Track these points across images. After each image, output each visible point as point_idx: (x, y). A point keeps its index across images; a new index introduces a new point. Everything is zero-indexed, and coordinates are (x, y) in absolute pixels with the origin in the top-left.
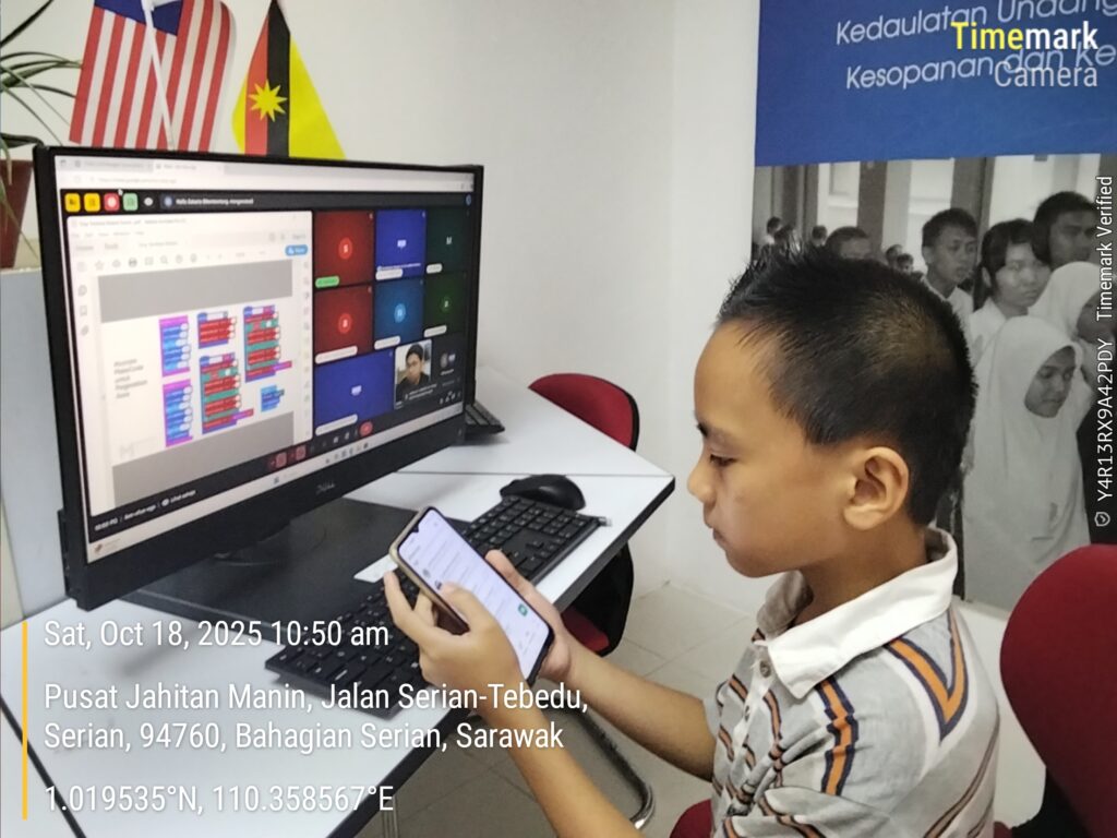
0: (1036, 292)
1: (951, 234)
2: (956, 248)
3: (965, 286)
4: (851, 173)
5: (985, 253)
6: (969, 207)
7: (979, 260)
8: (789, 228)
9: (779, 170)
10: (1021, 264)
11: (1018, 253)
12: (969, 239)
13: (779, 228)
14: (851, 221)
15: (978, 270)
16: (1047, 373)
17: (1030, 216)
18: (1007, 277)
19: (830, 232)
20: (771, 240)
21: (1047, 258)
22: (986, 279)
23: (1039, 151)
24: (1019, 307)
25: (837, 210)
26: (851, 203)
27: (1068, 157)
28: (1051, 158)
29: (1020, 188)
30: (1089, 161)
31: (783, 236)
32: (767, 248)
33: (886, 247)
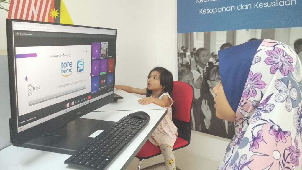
4: (202, 34)
8: (187, 48)
9: (184, 34)
14: (202, 46)
19: (197, 49)
20: (182, 52)
23: (247, 28)
25: (198, 42)
26: (202, 42)
27: (254, 30)
28: (250, 30)
29: (242, 37)
30: (259, 31)
31: (185, 51)
32: (182, 54)
33: (211, 52)
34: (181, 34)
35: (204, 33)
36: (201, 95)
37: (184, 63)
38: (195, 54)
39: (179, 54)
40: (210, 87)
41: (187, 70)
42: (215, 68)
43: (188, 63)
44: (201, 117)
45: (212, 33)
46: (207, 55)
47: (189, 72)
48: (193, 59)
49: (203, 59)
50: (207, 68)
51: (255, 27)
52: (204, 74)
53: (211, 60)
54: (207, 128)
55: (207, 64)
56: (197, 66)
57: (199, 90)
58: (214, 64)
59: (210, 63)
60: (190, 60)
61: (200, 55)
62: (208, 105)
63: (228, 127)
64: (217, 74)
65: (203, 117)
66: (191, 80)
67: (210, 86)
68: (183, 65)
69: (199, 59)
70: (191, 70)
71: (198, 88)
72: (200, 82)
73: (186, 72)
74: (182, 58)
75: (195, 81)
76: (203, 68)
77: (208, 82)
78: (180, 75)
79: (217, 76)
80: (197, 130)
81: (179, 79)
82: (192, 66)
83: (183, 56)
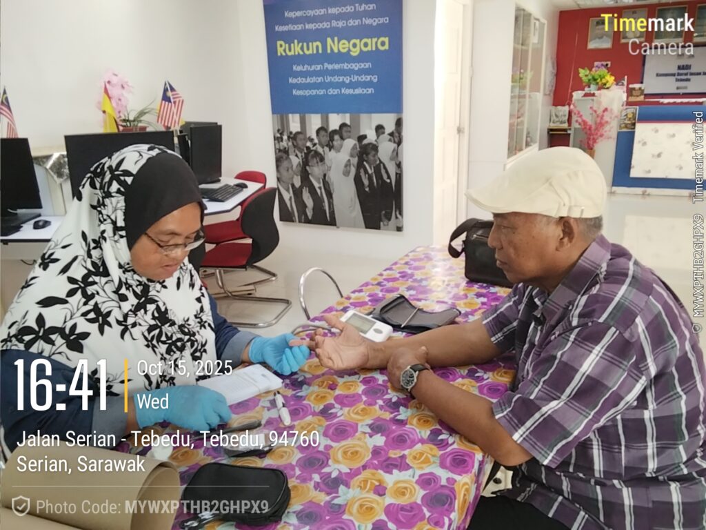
0: (341, 146)
1: (322, 133)
2: (323, 136)
3: (327, 146)
4: (297, 116)
5: (330, 137)
7: (328, 139)
8: (283, 132)
9: (279, 115)
10: (337, 140)
11: (336, 137)
12: (325, 134)
14: (299, 130)
16: (346, 166)
17: (338, 128)
18: (335, 143)
19: (294, 132)
20: (279, 135)
21: (342, 138)
22: (331, 143)
23: (338, 113)
24: (338, 151)
25: (295, 126)
26: (298, 125)
27: (344, 114)
28: (340, 114)
29: (335, 122)
30: (348, 115)
31: (282, 134)
32: (278, 137)
33: (308, 136)
34: (275, 115)
35: (300, 117)
36: (302, 182)
37: (282, 148)
38: (292, 138)
39: (275, 138)
40: (309, 174)
41: (285, 156)
42: (313, 153)
43: (285, 148)
44: (302, 206)
45: (307, 116)
46: (304, 139)
47: (288, 158)
48: (290, 144)
49: (300, 143)
50: (305, 153)
51: (345, 112)
52: (302, 159)
53: (309, 144)
54: (310, 218)
55: (305, 149)
56: (295, 151)
57: (299, 177)
58: (312, 149)
59: (308, 148)
60: (287, 144)
61: (298, 139)
62: (309, 192)
63: (330, 213)
64: (315, 159)
65: (305, 206)
66: (290, 166)
67: (310, 172)
68: (280, 150)
69: (297, 143)
70: (288, 155)
71: (297, 175)
72: (300, 169)
73: (284, 158)
75: (294, 167)
76: (301, 153)
77: (307, 168)
78: (278, 161)
79: (315, 161)
80: (300, 222)
81: (278, 167)
82: (290, 151)
83: (280, 140)
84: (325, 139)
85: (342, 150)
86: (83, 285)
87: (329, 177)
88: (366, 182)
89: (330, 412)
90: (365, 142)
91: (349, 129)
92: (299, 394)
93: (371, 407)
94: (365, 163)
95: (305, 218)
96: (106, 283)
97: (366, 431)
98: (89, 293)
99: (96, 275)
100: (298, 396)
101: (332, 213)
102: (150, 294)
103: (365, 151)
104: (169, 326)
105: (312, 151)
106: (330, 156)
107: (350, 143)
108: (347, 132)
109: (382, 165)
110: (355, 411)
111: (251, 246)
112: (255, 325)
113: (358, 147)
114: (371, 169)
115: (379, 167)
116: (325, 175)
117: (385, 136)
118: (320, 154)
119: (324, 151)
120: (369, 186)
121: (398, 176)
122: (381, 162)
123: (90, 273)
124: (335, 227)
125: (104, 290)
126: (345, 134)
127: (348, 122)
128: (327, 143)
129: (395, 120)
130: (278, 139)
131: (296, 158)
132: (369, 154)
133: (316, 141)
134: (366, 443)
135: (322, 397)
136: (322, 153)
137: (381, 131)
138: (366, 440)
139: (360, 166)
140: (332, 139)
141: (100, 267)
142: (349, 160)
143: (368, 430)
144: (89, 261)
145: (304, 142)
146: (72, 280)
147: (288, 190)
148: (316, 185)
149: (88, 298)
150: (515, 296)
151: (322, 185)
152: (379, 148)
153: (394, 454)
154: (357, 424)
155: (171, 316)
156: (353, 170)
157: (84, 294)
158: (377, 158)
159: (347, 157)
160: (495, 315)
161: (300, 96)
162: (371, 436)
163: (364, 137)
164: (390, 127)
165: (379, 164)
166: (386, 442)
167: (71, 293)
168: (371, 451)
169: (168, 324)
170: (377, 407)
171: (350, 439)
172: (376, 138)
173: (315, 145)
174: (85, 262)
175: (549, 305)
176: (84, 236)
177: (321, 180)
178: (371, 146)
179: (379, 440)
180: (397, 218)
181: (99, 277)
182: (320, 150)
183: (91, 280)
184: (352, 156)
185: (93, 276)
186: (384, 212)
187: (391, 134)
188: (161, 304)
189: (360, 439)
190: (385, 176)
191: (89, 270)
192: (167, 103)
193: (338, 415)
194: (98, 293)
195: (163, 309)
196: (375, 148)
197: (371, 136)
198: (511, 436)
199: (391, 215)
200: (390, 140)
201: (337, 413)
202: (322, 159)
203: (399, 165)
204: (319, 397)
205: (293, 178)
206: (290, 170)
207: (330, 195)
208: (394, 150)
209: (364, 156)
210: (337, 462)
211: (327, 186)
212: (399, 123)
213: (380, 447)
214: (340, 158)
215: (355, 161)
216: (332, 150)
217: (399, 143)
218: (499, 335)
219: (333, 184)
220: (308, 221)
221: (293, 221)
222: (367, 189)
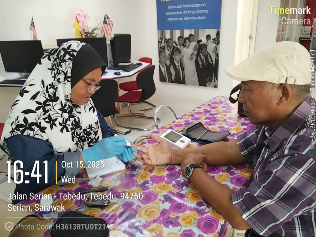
0: (189, 46)
1: (181, 39)
3: (182, 45)
4: (169, 31)
6: (182, 36)
7: (184, 42)
8: (162, 39)
9: (161, 31)
10: (188, 42)
11: (187, 41)
13: (161, 39)
14: (170, 37)
15: (184, 43)
16: (191, 55)
17: (188, 37)
18: (187, 44)
19: (167, 39)
20: (160, 40)
21: (190, 42)
22: (184, 44)
24: (188, 48)
25: (168, 36)
26: (169, 35)
27: (191, 30)
28: (189, 30)
29: (187, 33)
30: (193, 30)
31: (162, 40)
32: (160, 41)
33: (174, 41)
34: (159, 31)
35: (171, 31)
36: (170, 63)
37: (162, 47)
38: (166, 42)
39: (159, 42)
40: (174, 59)
42: (176, 49)
43: (163, 46)
44: (170, 74)
47: (164, 51)
48: (165, 44)
49: (170, 44)
50: (172, 49)
51: (192, 29)
52: (171, 52)
53: (174, 44)
54: (173, 80)
55: (172, 47)
56: (167, 48)
57: (169, 60)
58: (176, 47)
59: (174, 46)
60: (164, 45)
61: (169, 42)
62: (173, 68)
63: (183, 78)
64: (177, 52)
65: (171, 75)
66: (165, 55)
67: (174, 58)
68: (161, 48)
69: (168, 44)
71: (168, 60)
72: (169, 56)
73: (162, 51)
74: (160, 44)
75: (167, 56)
76: (170, 49)
77: (173, 56)
78: (160, 53)
79: (177, 53)
80: (169, 82)
81: (159, 55)
82: (165, 48)
83: (161, 43)
84: (182, 42)
85: (189, 48)
86: (43, 106)
87: (183, 61)
88: (200, 63)
89: (146, 185)
90: (201, 43)
91: (193, 37)
92: (133, 173)
93: (168, 185)
94: (200, 54)
95: (171, 80)
96: (55, 105)
97: (161, 199)
98: (46, 109)
99: (50, 101)
100: (132, 174)
101: (184, 78)
102: (73, 113)
103: (201, 48)
104: (79, 129)
105: (176, 48)
106: (184, 50)
107: (194, 44)
108: (192, 38)
109: (209, 55)
110: (159, 186)
111: (141, 93)
112: (142, 129)
113: (197, 45)
114: (203, 57)
115: (207, 56)
116: (181, 60)
117: (211, 41)
118: (179, 49)
119: (181, 48)
120: (202, 65)
121: (216, 60)
122: (208, 53)
123: (47, 100)
124: (185, 85)
125: (54, 109)
126: (191, 40)
127: (193, 34)
128: (183, 44)
129: (216, 32)
130: (160, 42)
131: (168, 51)
132: (203, 49)
133: (178, 43)
134: (159, 206)
135: (144, 176)
136: (180, 49)
137: (209, 38)
138: (160, 205)
139: (198, 55)
140: (185, 42)
141: (52, 97)
142: (193, 52)
143: (163, 199)
144: (47, 94)
145: (172, 43)
146: (38, 103)
147: (164, 67)
148: (177, 64)
149: (46, 112)
150: (257, 129)
151: (179, 65)
152: (208, 46)
153: (173, 215)
154: (158, 194)
155: (81, 124)
156: (194, 57)
157: (44, 110)
158: (206, 51)
159: (192, 51)
160: (244, 139)
161: (171, 21)
162: (163, 203)
163: (201, 41)
164: (213, 36)
165: (207, 55)
166: (170, 207)
167: (38, 109)
168: (161, 211)
169: (79, 128)
170: (171, 185)
171: (151, 203)
172: (206, 41)
173: (177, 45)
174: (45, 95)
175: (273, 138)
176: (43, 82)
177: (179, 62)
178: (204, 46)
179: (167, 205)
180: (215, 81)
181: (52, 102)
182: (179, 47)
183: (48, 103)
184: (194, 50)
185: (49, 102)
186: (208, 78)
187: (214, 39)
188: (76, 118)
189: (156, 204)
190: (210, 60)
191: (47, 99)
192: (106, 24)
193: (149, 188)
194: (51, 110)
195: (77, 120)
196: (205, 46)
197: (204, 40)
198: (242, 215)
199: (212, 80)
200: (213, 42)
201: (149, 186)
202: (180, 52)
203: (217, 55)
204: (143, 176)
205: (166, 61)
206: (165, 58)
207: (183, 69)
208: (215, 47)
209: (200, 50)
210: (141, 216)
211: (182, 65)
212: (218, 34)
213: (166, 209)
214: (188, 51)
215: (196, 53)
216: (185, 48)
217: (218, 44)
218: (246, 151)
219: (184, 64)
220: (172, 82)
221: (166, 82)
222: (201, 67)
